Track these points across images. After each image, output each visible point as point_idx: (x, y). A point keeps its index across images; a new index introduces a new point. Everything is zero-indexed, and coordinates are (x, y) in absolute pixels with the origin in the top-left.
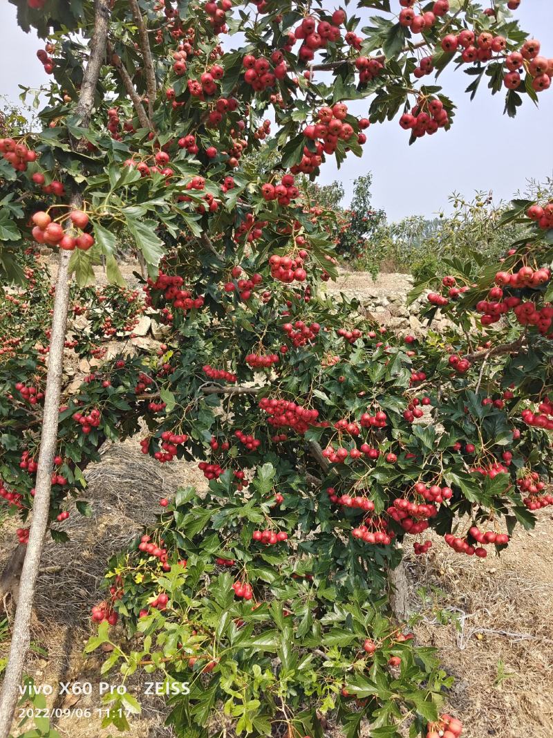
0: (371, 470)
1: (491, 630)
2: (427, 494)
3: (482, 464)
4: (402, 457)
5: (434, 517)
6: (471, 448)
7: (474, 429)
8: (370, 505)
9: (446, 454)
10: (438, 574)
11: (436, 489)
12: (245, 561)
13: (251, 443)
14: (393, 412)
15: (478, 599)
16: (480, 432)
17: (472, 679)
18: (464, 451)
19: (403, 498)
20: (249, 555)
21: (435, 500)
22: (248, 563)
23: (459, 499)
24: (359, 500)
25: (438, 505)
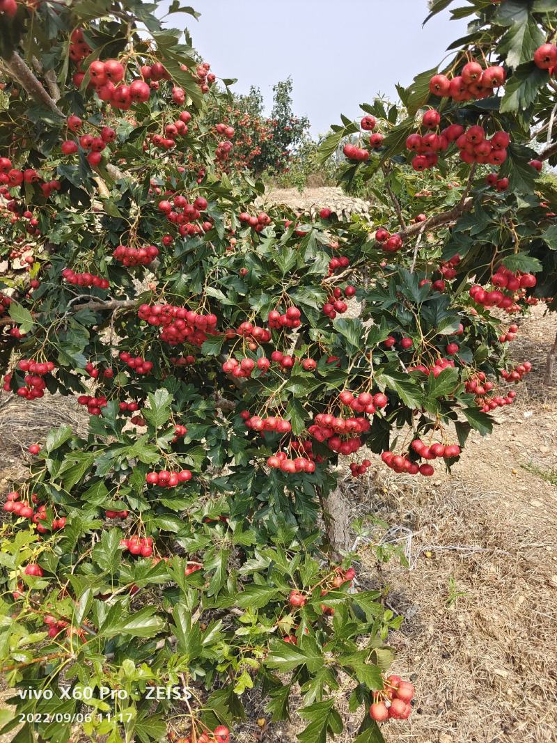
0: (286, 381)
1: (441, 547)
2: (355, 404)
3: (423, 361)
4: (322, 361)
5: (367, 432)
6: (408, 342)
7: (410, 318)
8: (286, 425)
9: (376, 351)
10: (382, 492)
11: (366, 396)
12: (141, 510)
13: (141, 366)
14: (309, 307)
15: (424, 514)
16: (418, 322)
17: (423, 602)
18: (399, 346)
19: (326, 413)
20: (145, 503)
21: (365, 410)
22: (145, 512)
23: (397, 406)
24: (272, 421)
25: (371, 417)
